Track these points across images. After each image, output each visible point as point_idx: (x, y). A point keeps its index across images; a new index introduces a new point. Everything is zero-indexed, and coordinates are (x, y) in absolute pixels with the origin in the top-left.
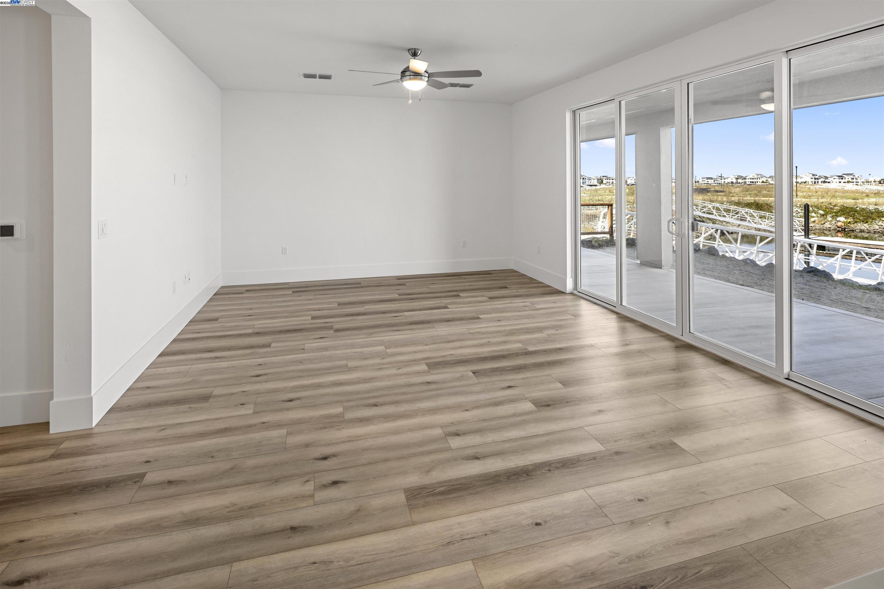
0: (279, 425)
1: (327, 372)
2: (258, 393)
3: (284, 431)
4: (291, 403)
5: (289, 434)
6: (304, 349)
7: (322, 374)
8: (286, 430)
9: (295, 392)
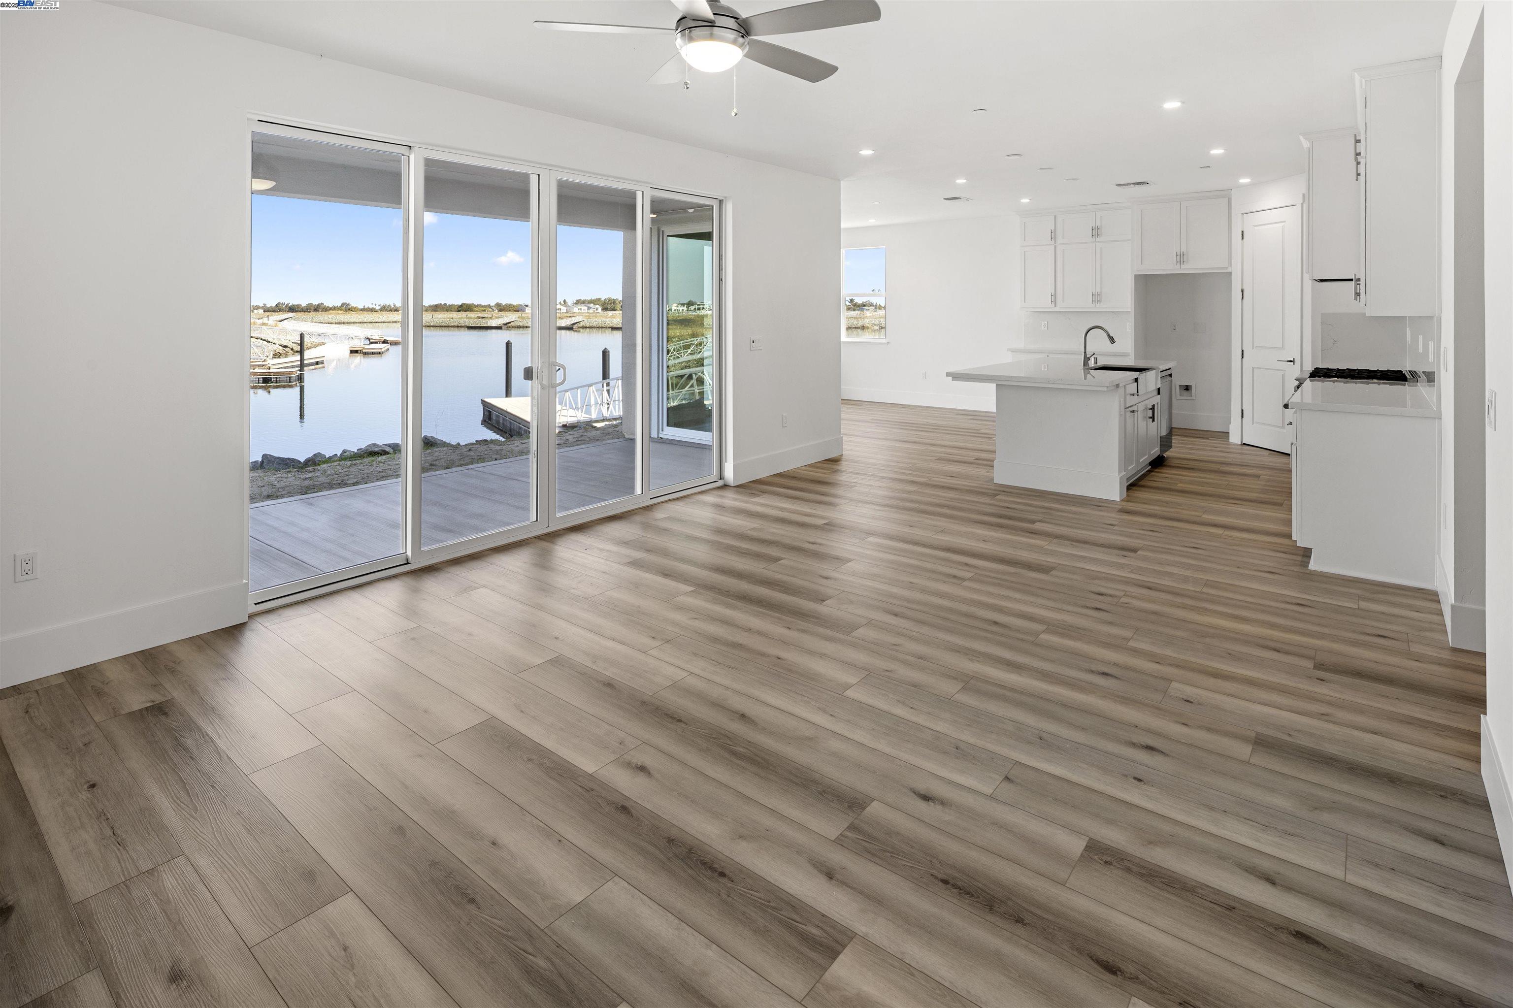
0: (1136, 652)
1: (1008, 694)
2: (1158, 710)
3: (1131, 644)
4: (1106, 670)
5: (1128, 640)
6: (1007, 778)
7: (1022, 693)
8: (1129, 644)
9: (1091, 683)
